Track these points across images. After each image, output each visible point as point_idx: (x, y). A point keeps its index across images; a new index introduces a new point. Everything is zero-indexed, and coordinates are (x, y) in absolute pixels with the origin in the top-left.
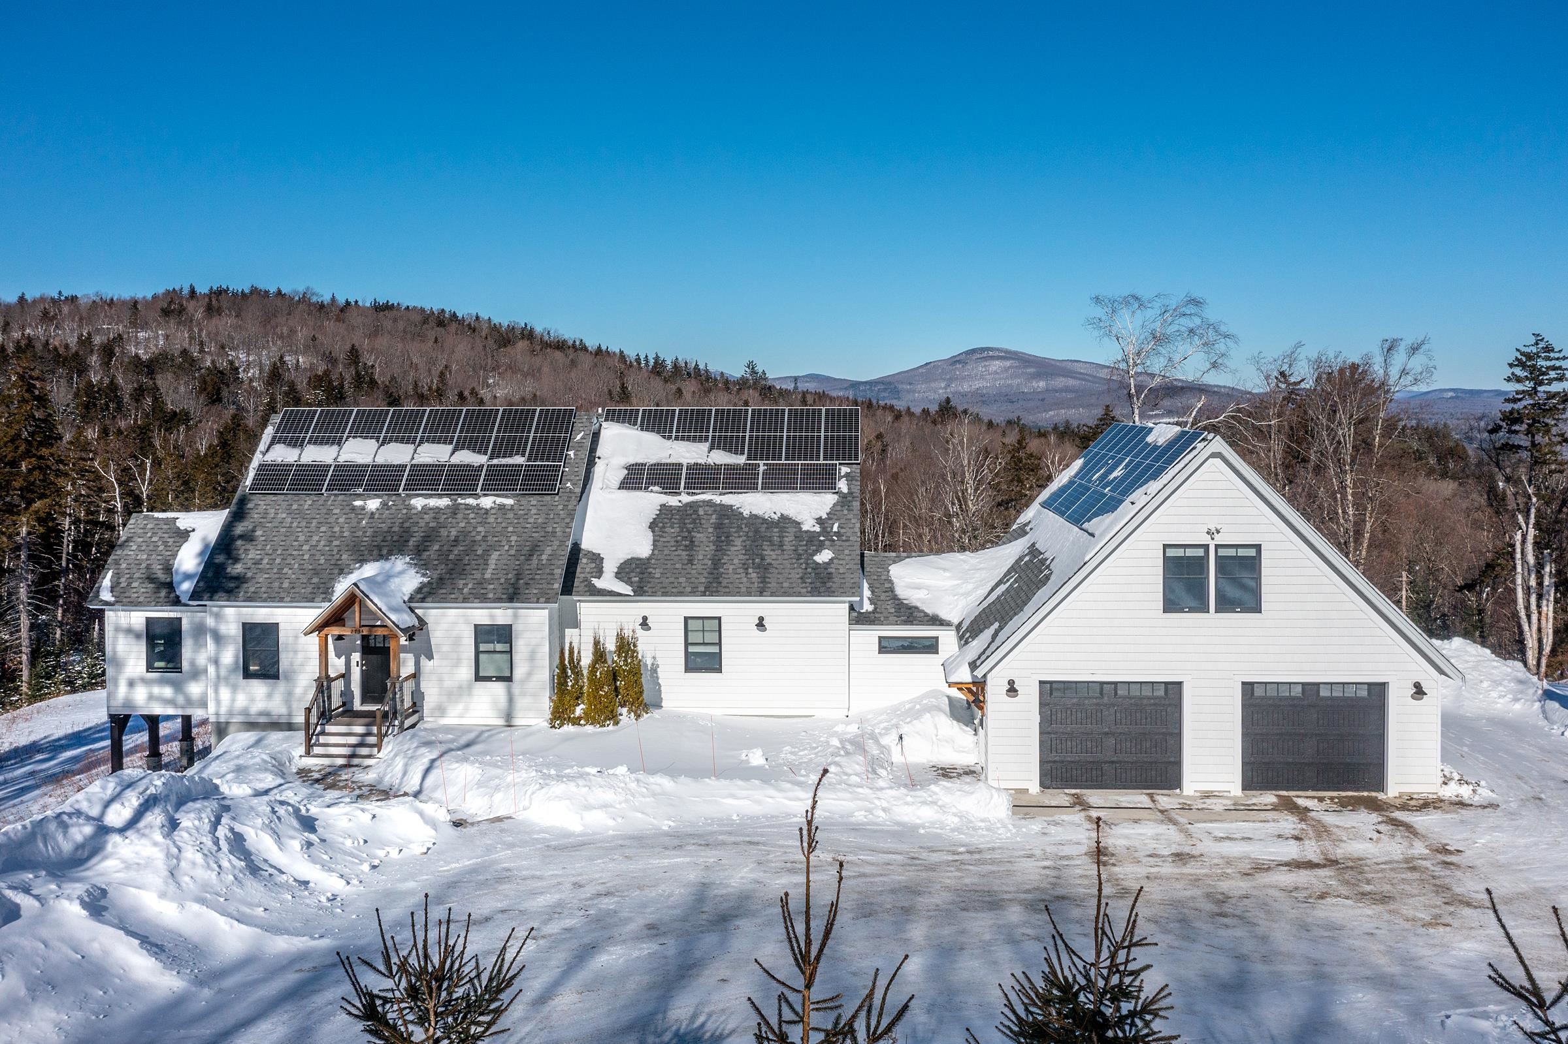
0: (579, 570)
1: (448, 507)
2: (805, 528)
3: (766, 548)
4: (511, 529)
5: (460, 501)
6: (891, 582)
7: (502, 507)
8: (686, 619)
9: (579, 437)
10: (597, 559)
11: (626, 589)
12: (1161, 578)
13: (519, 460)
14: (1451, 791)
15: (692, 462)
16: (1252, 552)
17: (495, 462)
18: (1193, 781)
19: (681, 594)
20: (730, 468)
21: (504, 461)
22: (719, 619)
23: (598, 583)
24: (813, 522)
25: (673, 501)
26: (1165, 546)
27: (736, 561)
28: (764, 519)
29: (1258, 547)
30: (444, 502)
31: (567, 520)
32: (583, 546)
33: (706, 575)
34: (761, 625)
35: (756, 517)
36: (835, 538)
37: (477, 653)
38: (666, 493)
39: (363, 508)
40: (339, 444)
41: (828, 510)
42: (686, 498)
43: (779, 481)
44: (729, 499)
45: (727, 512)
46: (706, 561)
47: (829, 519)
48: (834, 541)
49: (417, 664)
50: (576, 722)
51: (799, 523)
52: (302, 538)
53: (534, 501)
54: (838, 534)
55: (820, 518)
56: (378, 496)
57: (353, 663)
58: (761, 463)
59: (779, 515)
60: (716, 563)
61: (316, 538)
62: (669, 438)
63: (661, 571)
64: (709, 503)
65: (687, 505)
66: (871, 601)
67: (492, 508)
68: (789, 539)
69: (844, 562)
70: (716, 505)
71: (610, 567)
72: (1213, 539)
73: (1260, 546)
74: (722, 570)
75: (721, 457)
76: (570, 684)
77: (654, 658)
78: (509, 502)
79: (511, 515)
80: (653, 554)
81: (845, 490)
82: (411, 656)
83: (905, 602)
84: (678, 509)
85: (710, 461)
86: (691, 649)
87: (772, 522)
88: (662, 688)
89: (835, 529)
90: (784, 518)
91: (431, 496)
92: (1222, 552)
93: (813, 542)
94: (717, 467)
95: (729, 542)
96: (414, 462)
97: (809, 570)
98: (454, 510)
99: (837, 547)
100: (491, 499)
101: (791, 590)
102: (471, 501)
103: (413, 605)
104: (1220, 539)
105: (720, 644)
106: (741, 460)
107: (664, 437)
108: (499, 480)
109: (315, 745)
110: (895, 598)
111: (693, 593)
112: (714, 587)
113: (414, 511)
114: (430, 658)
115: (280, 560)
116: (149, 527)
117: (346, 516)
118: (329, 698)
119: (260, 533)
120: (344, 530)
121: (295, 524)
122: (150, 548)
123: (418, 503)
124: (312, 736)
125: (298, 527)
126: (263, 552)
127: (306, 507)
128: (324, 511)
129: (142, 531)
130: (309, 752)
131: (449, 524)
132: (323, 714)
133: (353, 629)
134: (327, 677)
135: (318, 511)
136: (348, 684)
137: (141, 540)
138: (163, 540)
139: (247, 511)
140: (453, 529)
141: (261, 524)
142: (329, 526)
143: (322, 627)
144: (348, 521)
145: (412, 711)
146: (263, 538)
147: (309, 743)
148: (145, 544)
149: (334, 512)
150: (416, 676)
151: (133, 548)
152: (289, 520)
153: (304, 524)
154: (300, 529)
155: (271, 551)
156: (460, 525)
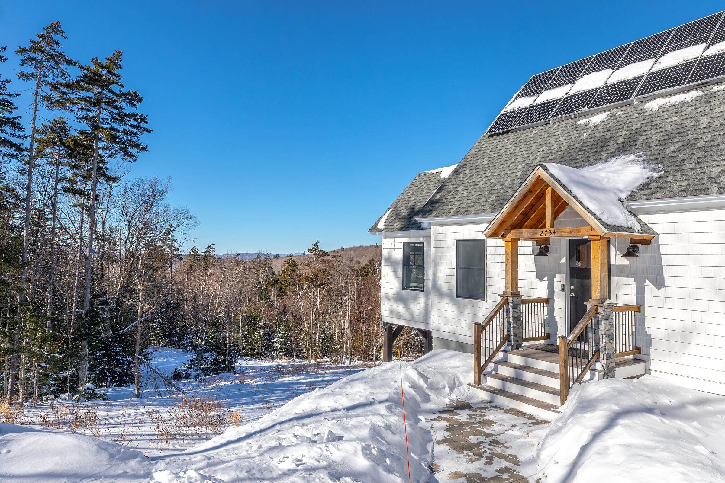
1: (697, 98)
30: (692, 95)
39: (587, 124)
40: (573, 82)
49: (640, 293)
56: (606, 109)
57: (557, 285)
82: (631, 280)
91: (673, 94)
96: (653, 71)
98: (708, 100)
103: (633, 204)
109: (489, 374)
113: (648, 114)
114: (660, 283)
115: (495, 179)
116: (424, 179)
117: (567, 135)
118: (518, 319)
119: (486, 162)
120: (563, 145)
121: (517, 151)
122: (419, 193)
123: (654, 105)
124: (487, 362)
125: (519, 152)
126: (483, 176)
127: (531, 136)
128: (547, 135)
129: (419, 183)
130: (479, 382)
131: (698, 114)
132: (507, 339)
133: (544, 230)
134: (515, 293)
135: (541, 137)
136: (551, 312)
137: (416, 188)
138: (428, 186)
139: (482, 149)
140: (705, 117)
141: (489, 156)
142: (549, 145)
143: (508, 230)
144: (568, 138)
145: (631, 357)
146: (487, 165)
147: (480, 370)
148: (417, 190)
149: (556, 134)
150: (638, 308)
151: (409, 194)
152: (513, 148)
153: (525, 149)
154: (520, 153)
155: (490, 174)
156: (715, 111)
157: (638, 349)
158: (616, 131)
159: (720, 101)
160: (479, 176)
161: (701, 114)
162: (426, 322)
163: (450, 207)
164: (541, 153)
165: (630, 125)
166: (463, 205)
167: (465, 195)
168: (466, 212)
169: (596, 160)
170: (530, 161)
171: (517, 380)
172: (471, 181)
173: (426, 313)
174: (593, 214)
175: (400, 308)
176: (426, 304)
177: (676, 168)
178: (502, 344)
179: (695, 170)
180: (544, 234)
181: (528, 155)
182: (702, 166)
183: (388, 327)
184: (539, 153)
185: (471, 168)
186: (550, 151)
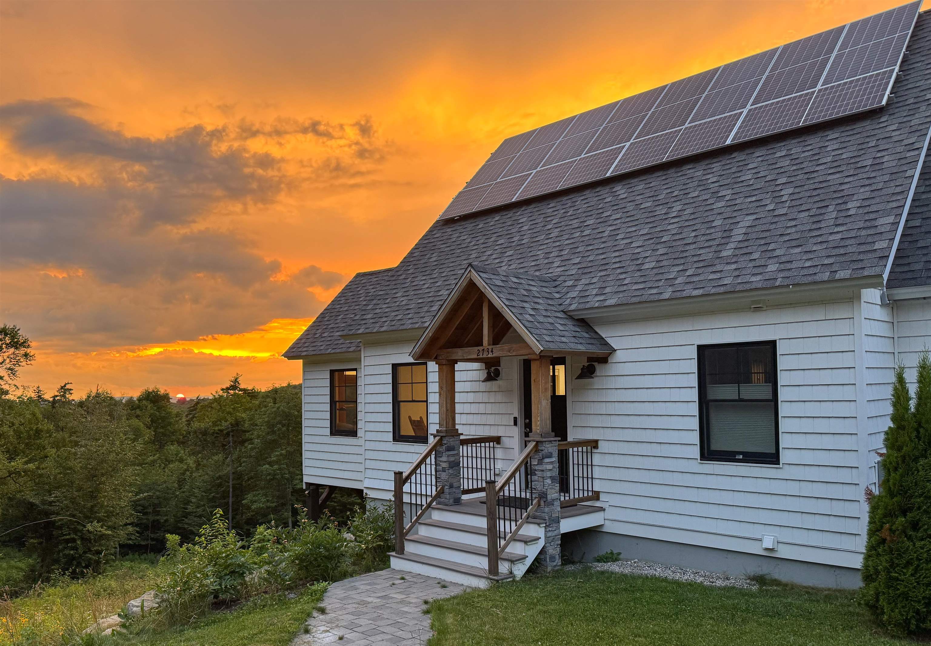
115: (441, 282)
116: (363, 282)
117: (532, 223)
118: (455, 465)
119: (434, 259)
120: (525, 237)
121: (473, 243)
122: (354, 300)
125: (474, 245)
126: (428, 277)
127: (492, 223)
128: (509, 223)
129: (356, 286)
131: (673, 200)
133: (480, 348)
134: (452, 431)
135: (503, 225)
137: (351, 294)
138: (367, 291)
139: (432, 241)
140: (678, 203)
141: (439, 251)
142: (509, 236)
143: (442, 349)
144: (532, 227)
146: (435, 263)
148: (352, 297)
149: (520, 221)
151: (342, 302)
152: (469, 240)
153: (482, 241)
154: (476, 247)
155: (437, 274)
156: (690, 196)
158: (585, 219)
159: (696, 183)
160: (424, 278)
161: (675, 199)
163: (384, 319)
164: (500, 246)
165: (601, 211)
166: (399, 317)
167: (404, 303)
169: (557, 256)
170: (485, 258)
172: (414, 284)
177: (637, 268)
178: (434, 499)
179: (654, 270)
180: (481, 354)
181: (485, 250)
182: (662, 265)
184: (497, 248)
185: (416, 267)
186: (509, 245)
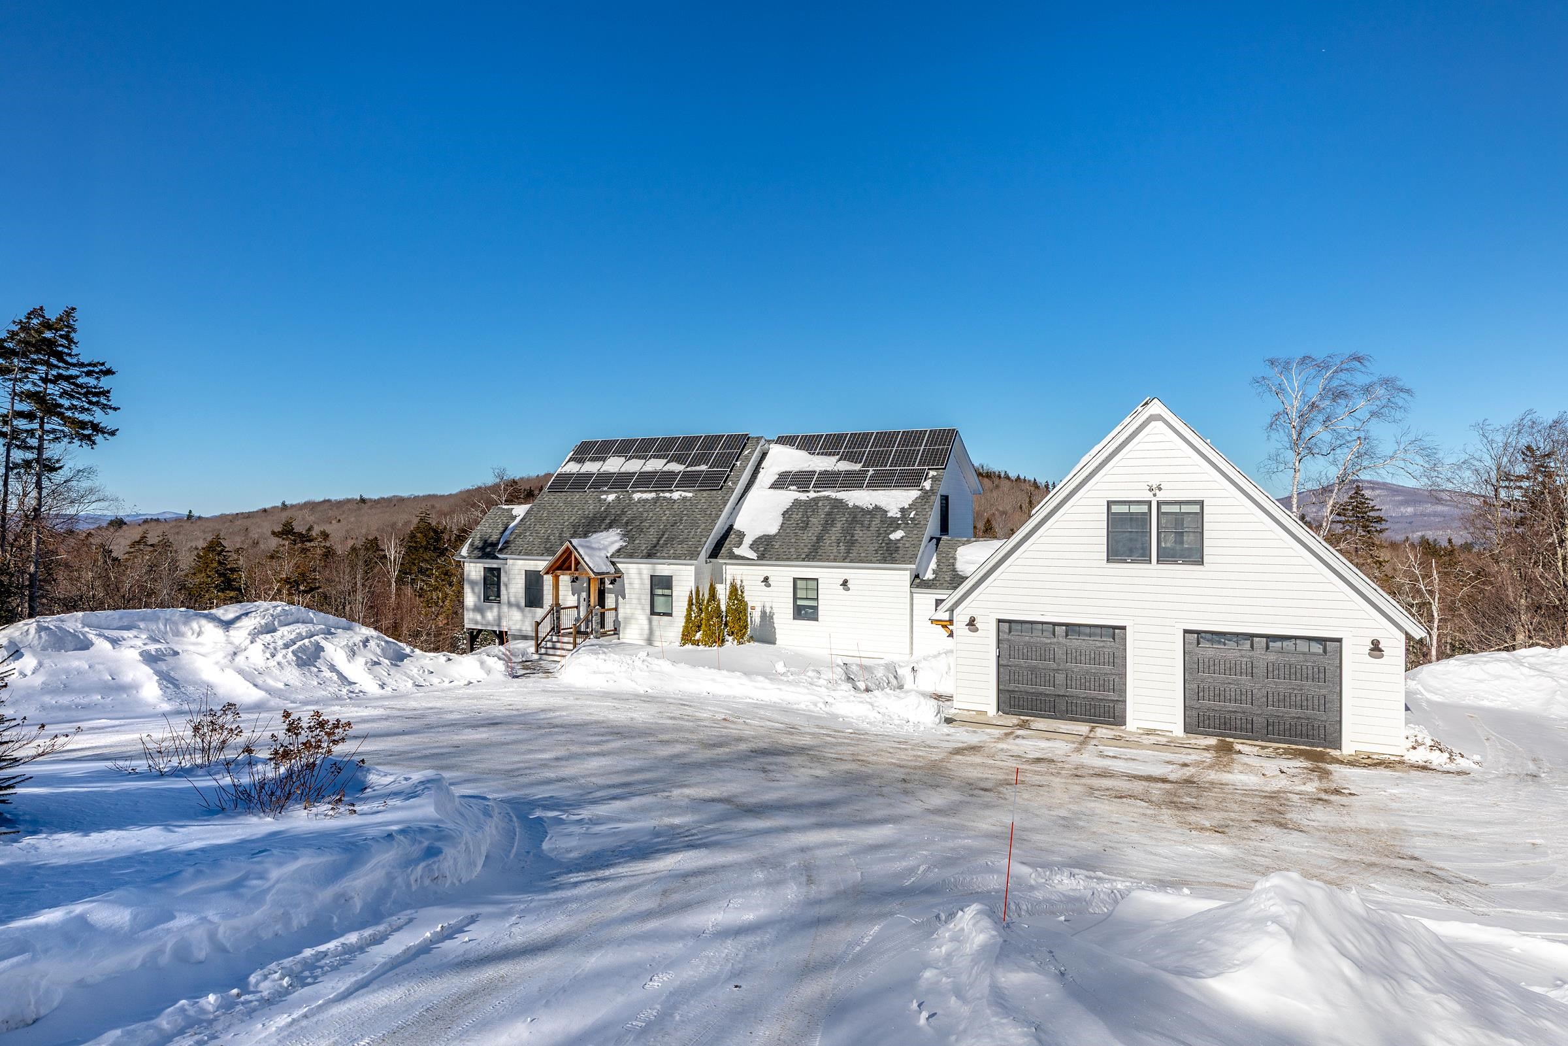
0: (727, 542)
1: (653, 499)
2: (889, 515)
3: (856, 528)
4: (685, 513)
5: (661, 495)
6: (955, 559)
7: (684, 498)
8: (795, 580)
9: (746, 452)
10: (741, 535)
11: (753, 555)
12: (1105, 531)
13: (703, 467)
14: (1419, 756)
15: (823, 469)
16: (1196, 509)
17: (689, 469)
18: (1136, 719)
19: (788, 559)
20: (848, 473)
21: (694, 469)
22: (817, 579)
23: (737, 551)
24: (897, 510)
25: (803, 496)
26: (1109, 503)
27: (833, 538)
28: (863, 509)
29: (1201, 503)
30: (653, 495)
31: (721, 507)
32: (734, 527)
33: (809, 547)
34: (845, 583)
35: (857, 507)
36: (910, 522)
37: (652, 595)
38: (799, 492)
39: (605, 500)
40: (604, 461)
41: (911, 502)
42: (812, 495)
43: (881, 481)
44: (842, 495)
45: (839, 504)
46: (812, 538)
47: (910, 508)
48: (908, 524)
49: (617, 601)
50: (696, 643)
51: (887, 512)
52: (566, 518)
53: (705, 494)
54: (913, 519)
55: (903, 508)
56: (616, 492)
57: (582, 600)
58: (871, 469)
59: (874, 505)
60: (820, 538)
61: (574, 518)
62: (814, 454)
63: (781, 543)
64: (827, 498)
65: (814, 499)
66: (934, 572)
67: (678, 499)
68: (877, 521)
69: (911, 539)
70: (832, 499)
71: (748, 541)
72: (1155, 495)
73: (1203, 502)
74: (821, 544)
75: (845, 466)
76: (693, 615)
77: (771, 608)
78: (690, 495)
79: (688, 504)
80: (779, 532)
81: (928, 488)
82: (614, 595)
83: (960, 573)
84: (805, 502)
85: (836, 469)
86: (799, 602)
87: (868, 511)
88: (777, 631)
89: (912, 516)
90: (877, 508)
91: (646, 492)
92: (1164, 509)
93: (893, 524)
94: (839, 473)
95: (832, 525)
96: (642, 471)
97: (883, 545)
98: (658, 499)
99: (909, 529)
100: (679, 493)
101: (865, 559)
102: (667, 495)
103: (613, 560)
104: (1161, 496)
105: (817, 599)
106: (857, 467)
107: (810, 453)
108: (688, 480)
109: (542, 647)
110: (954, 570)
111: (797, 559)
112: (813, 554)
113: (633, 502)
114: (624, 598)
115: (550, 531)
116: (498, 513)
117: (594, 505)
118: (558, 618)
119: (546, 515)
122: (494, 526)
123: (636, 496)
124: (542, 641)
126: (543, 526)
127: (575, 499)
128: (581, 502)
129: (494, 516)
130: (537, 651)
132: (553, 629)
133: (570, 572)
134: (558, 604)
136: (579, 613)
137: (492, 521)
138: (502, 521)
139: (543, 502)
140: (652, 513)
141: (548, 510)
143: (554, 570)
145: (612, 633)
146: (546, 518)
147: (538, 646)
148: (493, 523)
149: (589, 502)
150: (616, 609)
151: (487, 526)
152: (563, 507)
154: (567, 513)
155: (548, 525)
156: (656, 509)
157: (616, 629)
159: (661, 503)
160: (541, 526)
161: (651, 510)
162: (499, 625)
163: (520, 549)
165: (623, 507)
166: (530, 548)
167: (531, 540)
168: (532, 554)
171: (554, 648)
172: (535, 529)
173: (499, 618)
174: (590, 568)
175: (479, 617)
176: (499, 612)
177: (632, 542)
178: (550, 632)
180: (572, 574)
183: (471, 631)
185: (536, 518)
